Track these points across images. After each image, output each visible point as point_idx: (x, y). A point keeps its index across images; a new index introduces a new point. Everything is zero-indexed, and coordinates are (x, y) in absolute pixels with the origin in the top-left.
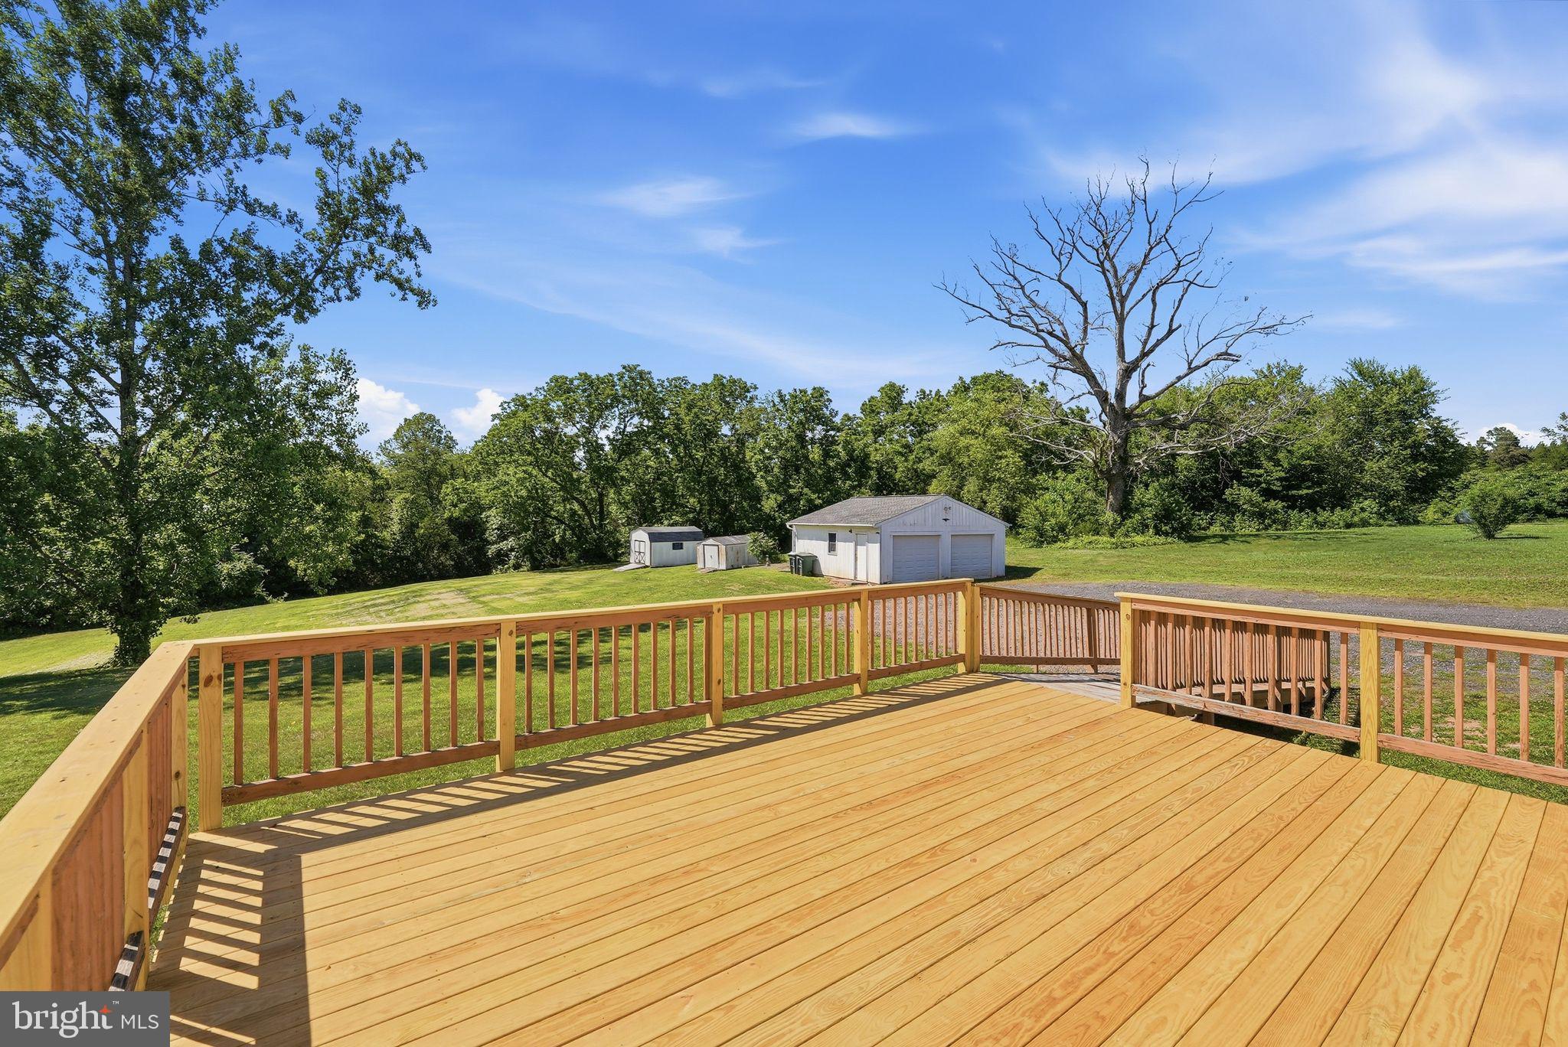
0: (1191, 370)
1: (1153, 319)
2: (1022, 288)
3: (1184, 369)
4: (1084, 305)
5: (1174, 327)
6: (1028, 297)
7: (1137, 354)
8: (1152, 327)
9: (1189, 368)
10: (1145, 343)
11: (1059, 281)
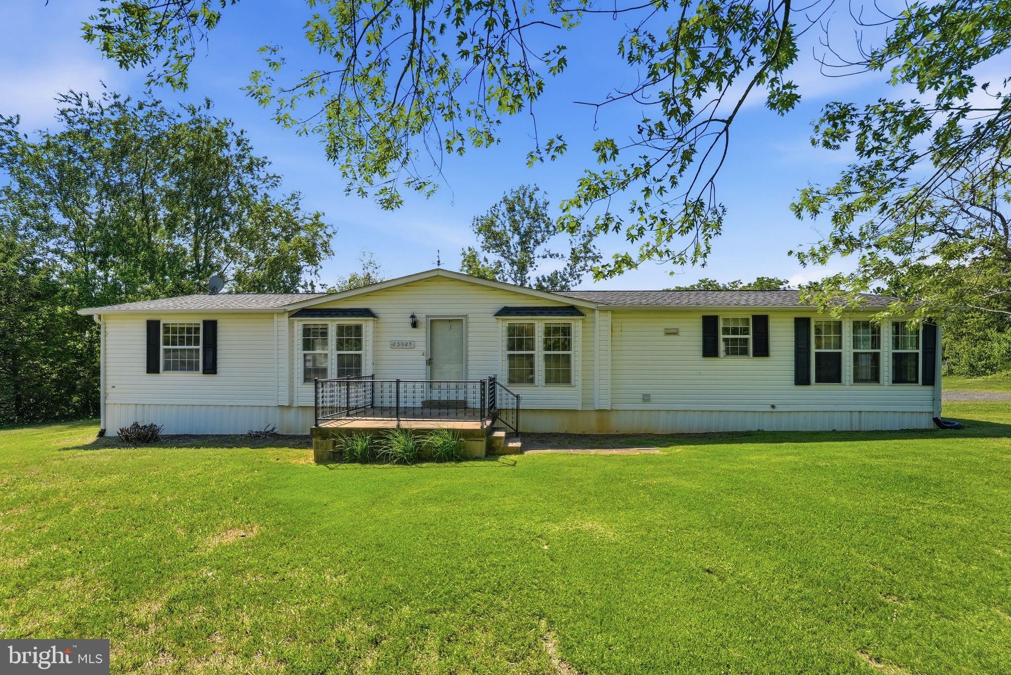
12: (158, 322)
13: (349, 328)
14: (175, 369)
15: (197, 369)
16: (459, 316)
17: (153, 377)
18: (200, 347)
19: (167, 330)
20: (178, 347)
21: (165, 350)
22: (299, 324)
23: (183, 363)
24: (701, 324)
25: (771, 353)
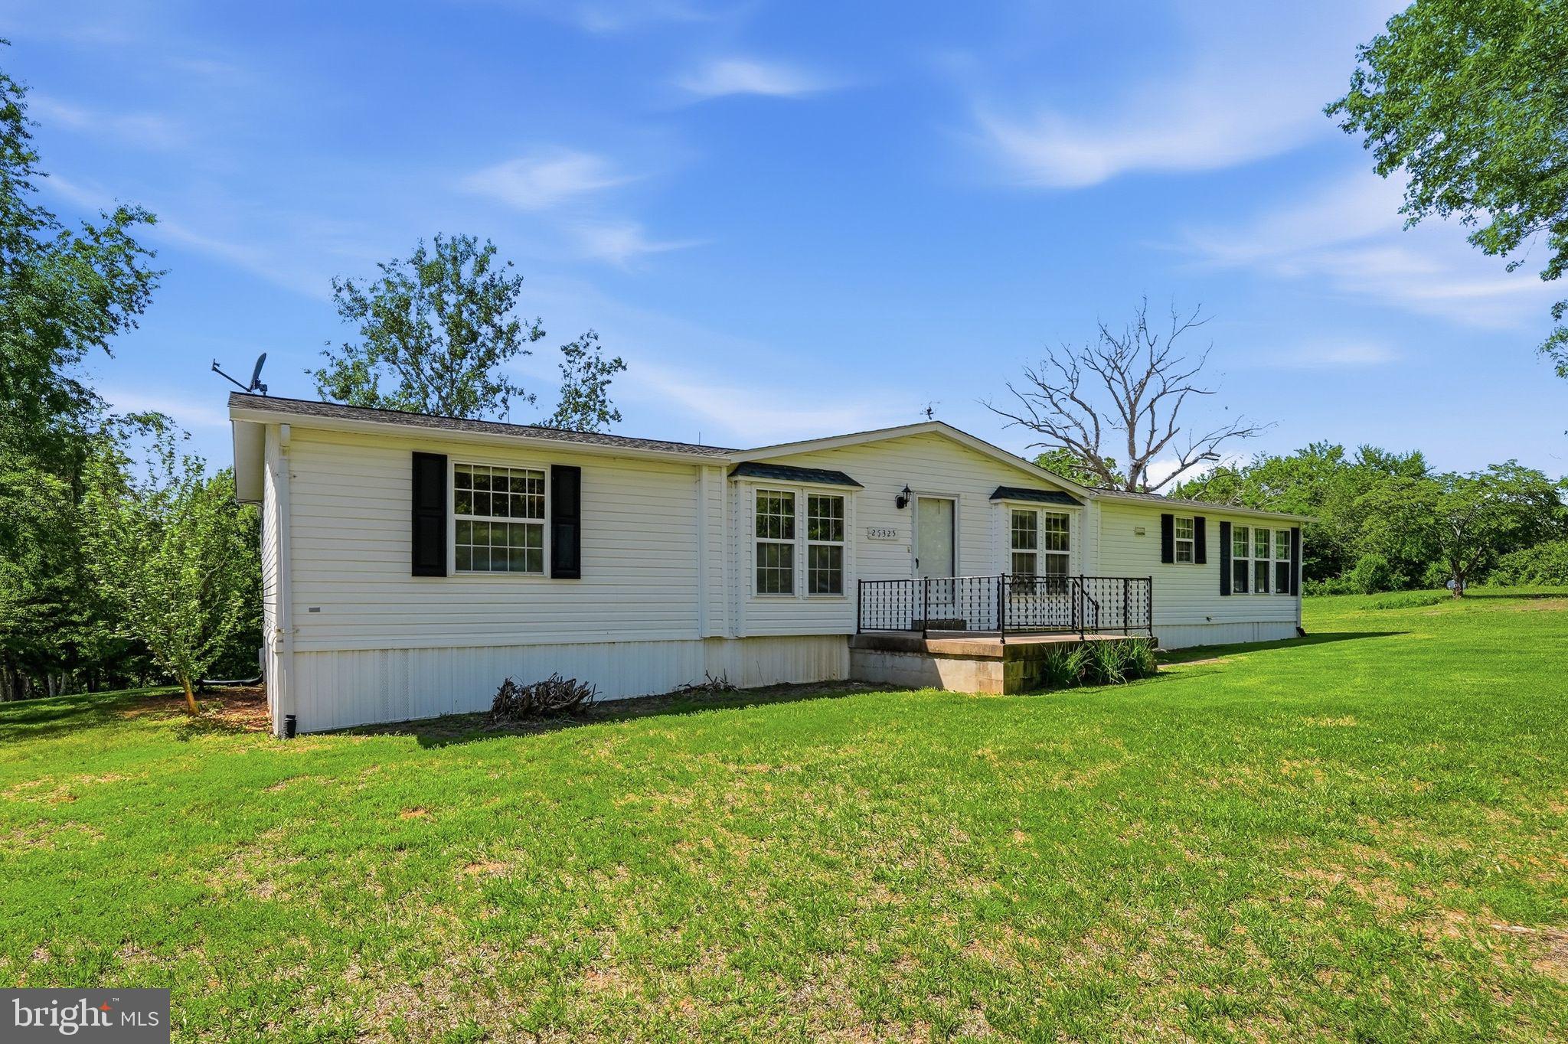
0: (1184, 466)
1: (1153, 426)
2: (1051, 397)
3: (1179, 466)
4: (1094, 416)
5: (1173, 431)
6: (1056, 405)
7: (1145, 453)
8: (1153, 432)
9: (1183, 465)
10: (1149, 445)
11: (1073, 398)
12: (442, 460)
13: (825, 501)
14: (481, 566)
15: (539, 568)
16: (950, 495)
17: (429, 585)
18: (546, 522)
19: (462, 480)
20: (491, 519)
21: (459, 523)
22: (749, 489)
23: (500, 555)
24: (1159, 525)
25: (1208, 559)
